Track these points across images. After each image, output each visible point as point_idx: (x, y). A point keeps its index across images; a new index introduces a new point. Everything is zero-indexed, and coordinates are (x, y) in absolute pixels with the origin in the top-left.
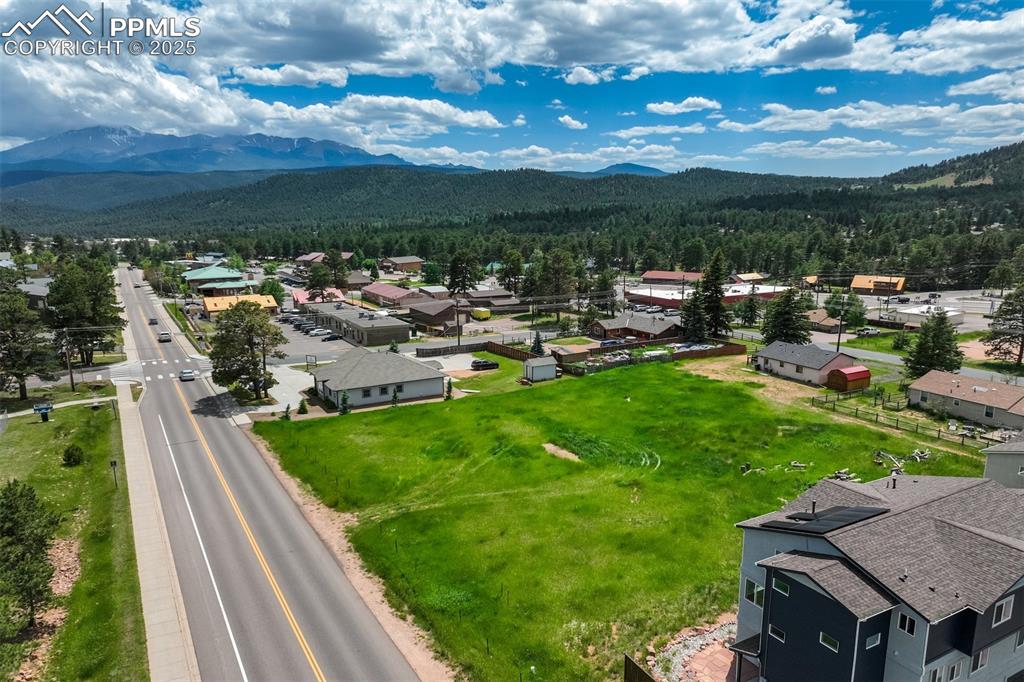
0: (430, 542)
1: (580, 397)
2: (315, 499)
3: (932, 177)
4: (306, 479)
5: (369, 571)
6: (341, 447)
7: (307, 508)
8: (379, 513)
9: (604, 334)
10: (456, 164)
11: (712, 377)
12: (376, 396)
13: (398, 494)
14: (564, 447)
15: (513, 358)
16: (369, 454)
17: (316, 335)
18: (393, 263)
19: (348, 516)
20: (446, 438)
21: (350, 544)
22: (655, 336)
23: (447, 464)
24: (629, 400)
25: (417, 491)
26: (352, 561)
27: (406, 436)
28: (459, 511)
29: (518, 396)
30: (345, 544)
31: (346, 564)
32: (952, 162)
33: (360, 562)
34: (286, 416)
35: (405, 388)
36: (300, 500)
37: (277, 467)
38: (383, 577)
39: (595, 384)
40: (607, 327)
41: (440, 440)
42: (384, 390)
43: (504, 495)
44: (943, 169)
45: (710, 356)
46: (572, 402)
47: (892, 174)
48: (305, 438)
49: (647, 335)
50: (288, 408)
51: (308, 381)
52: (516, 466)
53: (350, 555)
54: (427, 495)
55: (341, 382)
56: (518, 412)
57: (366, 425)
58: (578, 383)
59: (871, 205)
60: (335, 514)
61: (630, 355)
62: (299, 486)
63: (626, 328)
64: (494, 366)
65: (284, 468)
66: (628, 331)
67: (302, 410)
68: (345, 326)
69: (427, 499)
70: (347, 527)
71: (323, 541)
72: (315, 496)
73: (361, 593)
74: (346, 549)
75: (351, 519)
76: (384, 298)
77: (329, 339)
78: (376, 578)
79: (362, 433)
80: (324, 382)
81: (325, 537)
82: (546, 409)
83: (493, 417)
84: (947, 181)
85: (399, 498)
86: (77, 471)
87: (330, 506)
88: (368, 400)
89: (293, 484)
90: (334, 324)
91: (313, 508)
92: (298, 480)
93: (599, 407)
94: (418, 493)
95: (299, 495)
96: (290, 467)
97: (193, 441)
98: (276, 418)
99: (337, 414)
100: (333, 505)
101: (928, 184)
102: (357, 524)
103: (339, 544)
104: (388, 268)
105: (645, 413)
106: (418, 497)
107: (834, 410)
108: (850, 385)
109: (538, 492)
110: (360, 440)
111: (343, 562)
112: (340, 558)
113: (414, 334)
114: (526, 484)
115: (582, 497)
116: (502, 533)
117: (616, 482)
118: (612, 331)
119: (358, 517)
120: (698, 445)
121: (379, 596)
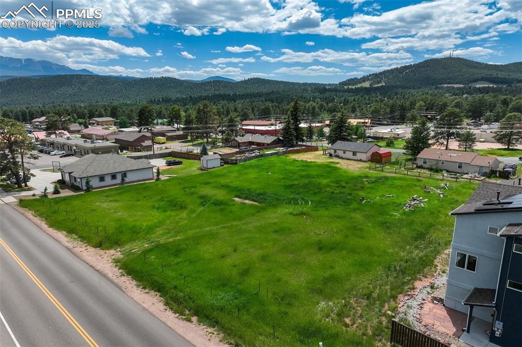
0: (185, 261)
1: (241, 174)
2: (81, 243)
3: (360, 83)
4: (71, 231)
5: (144, 288)
6: (93, 210)
7: (77, 250)
8: (137, 247)
9: (238, 145)
10: (124, 76)
11: (309, 160)
12: (108, 181)
13: (147, 233)
14: (246, 198)
15: (189, 159)
16: (116, 212)
17: (55, 155)
18: (96, 121)
19: (112, 252)
20: (166, 199)
21: (121, 271)
22: (268, 145)
23: (173, 213)
24: (270, 173)
25: (159, 231)
26: (128, 283)
27: (138, 200)
28: (197, 240)
29: (202, 176)
30: (117, 270)
31: (123, 286)
32: (367, 76)
33: (134, 282)
34: (45, 195)
35: (128, 174)
36: (70, 245)
38: (159, 291)
39: (246, 168)
40: (240, 141)
41: (162, 201)
42: (114, 177)
43: (223, 228)
44: (364, 79)
46: (236, 177)
47: (343, 82)
48: (62, 207)
49: (263, 144)
50: (46, 190)
51: (58, 176)
52: (222, 210)
53: (124, 279)
54: (168, 233)
55: (83, 173)
56: (207, 183)
57: (107, 196)
59: (338, 94)
60: (102, 252)
61: (259, 153)
62: (66, 236)
63: (250, 142)
64: (179, 163)
65: (51, 226)
66: (251, 143)
67: (56, 192)
68: (75, 148)
69: (169, 235)
70: (114, 259)
72: (81, 241)
73: (145, 305)
74: (119, 275)
75: (116, 253)
76: (96, 135)
77: (64, 156)
78: (153, 293)
79: (105, 201)
80: (70, 173)
81: (98, 268)
82: (223, 181)
83: (192, 187)
84: (366, 85)
85: (148, 236)
87: (95, 247)
88: (103, 184)
89: (61, 236)
90: (66, 148)
91: (81, 249)
92: (65, 232)
93: (255, 178)
94: (161, 232)
95: (69, 242)
96: (55, 224)
98: (37, 197)
99: (83, 193)
100: (99, 245)
101: (359, 86)
103: (112, 271)
104: (93, 124)
105: (284, 178)
106: (162, 235)
107: (382, 171)
108: (384, 159)
109: (244, 224)
110: (105, 205)
111: (120, 284)
112: (116, 281)
113: (122, 151)
114: (234, 220)
115: (275, 224)
116: (235, 251)
117: (291, 214)
118: (243, 143)
119: (120, 251)
120: (326, 191)
121: (161, 306)
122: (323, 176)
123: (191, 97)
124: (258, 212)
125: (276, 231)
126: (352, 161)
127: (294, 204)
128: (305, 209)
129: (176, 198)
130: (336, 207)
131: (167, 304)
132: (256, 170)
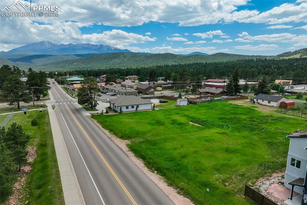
0: (157, 148)
1: (197, 110)
2: (115, 136)
3: (293, 55)
4: (111, 131)
5: (137, 157)
6: (121, 122)
7: (113, 138)
8: (138, 140)
9: (200, 93)
11: (239, 104)
12: (130, 109)
14: (196, 123)
16: (131, 124)
17: (108, 94)
18: (129, 77)
19: (127, 141)
20: (155, 120)
21: (129, 149)
22: (217, 94)
23: (157, 127)
25: (149, 134)
26: (131, 154)
27: (142, 119)
28: (165, 140)
29: (176, 109)
30: (127, 149)
31: (129, 155)
32: (299, 50)
33: (134, 154)
34: (102, 113)
35: (140, 106)
36: (110, 136)
37: (101, 127)
38: (143, 159)
39: (201, 106)
40: (201, 91)
41: (153, 121)
42: (133, 107)
43: (179, 136)
44: (296, 52)
45: (237, 99)
46: (194, 111)
48: (108, 119)
49: (214, 94)
50: (103, 111)
51: (108, 105)
52: (181, 128)
53: (130, 152)
54: (153, 135)
55: (119, 104)
56: (177, 114)
57: (128, 116)
58: (195, 106)
60: (122, 141)
61: (211, 99)
62: (109, 132)
64: (166, 102)
65: (103, 127)
66: (208, 93)
67: (107, 112)
68: (117, 91)
69: (153, 137)
70: (127, 144)
71: (119, 148)
73: (136, 164)
74: (128, 150)
75: (128, 142)
77: (112, 95)
78: (141, 159)
79: (127, 119)
80: (113, 104)
81: (120, 147)
82: (186, 113)
83: (170, 115)
85: (143, 136)
86: (35, 127)
87: (120, 138)
88: (127, 110)
89: (107, 132)
90: (113, 91)
91: (114, 138)
92: (108, 131)
93: (204, 112)
95: (109, 135)
96: (105, 127)
97: (72, 120)
98: (99, 114)
99: (118, 114)
100: (122, 138)
102: (130, 143)
103: (125, 149)
104: (128, 79)
105: (220, 114)
106: (150, 136)
107: (285, 113)
108: (288, 107)
109: (191, 135)
110: (127, 120)
111: (128, 154)
112: (126, 153)
113: (139, 94)
114: (186, 133)
115: (207, 137)
116: (182, 147)
117: (217, 133)
118: (203, 92)
119: (130, 141)
120: (242, 122)
121: (143, 165)
122: (244, 114)
123: (180, 64)
124: (200, 130)
125: (206, 140)
126: (267, 107)
127: (221, 128)
128: (226, 131)
129: (160, 120)
130: (245, 132)
131: (145, 164)
132: (206, 108)
